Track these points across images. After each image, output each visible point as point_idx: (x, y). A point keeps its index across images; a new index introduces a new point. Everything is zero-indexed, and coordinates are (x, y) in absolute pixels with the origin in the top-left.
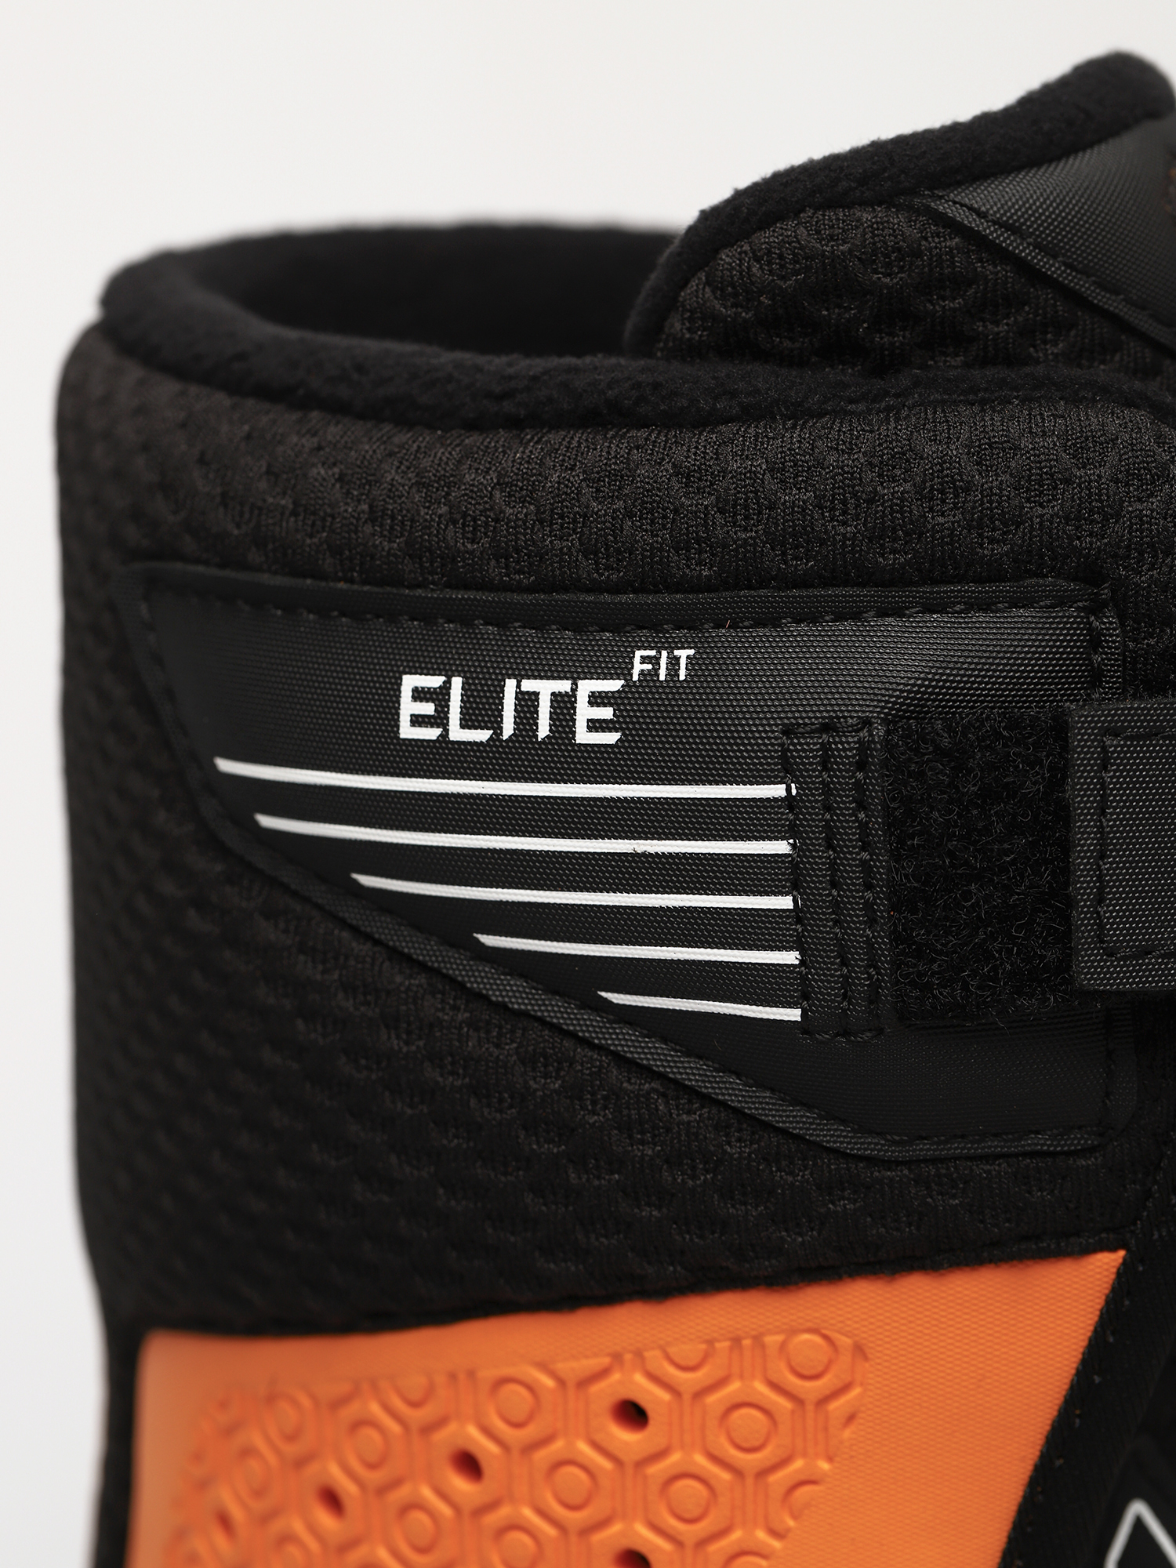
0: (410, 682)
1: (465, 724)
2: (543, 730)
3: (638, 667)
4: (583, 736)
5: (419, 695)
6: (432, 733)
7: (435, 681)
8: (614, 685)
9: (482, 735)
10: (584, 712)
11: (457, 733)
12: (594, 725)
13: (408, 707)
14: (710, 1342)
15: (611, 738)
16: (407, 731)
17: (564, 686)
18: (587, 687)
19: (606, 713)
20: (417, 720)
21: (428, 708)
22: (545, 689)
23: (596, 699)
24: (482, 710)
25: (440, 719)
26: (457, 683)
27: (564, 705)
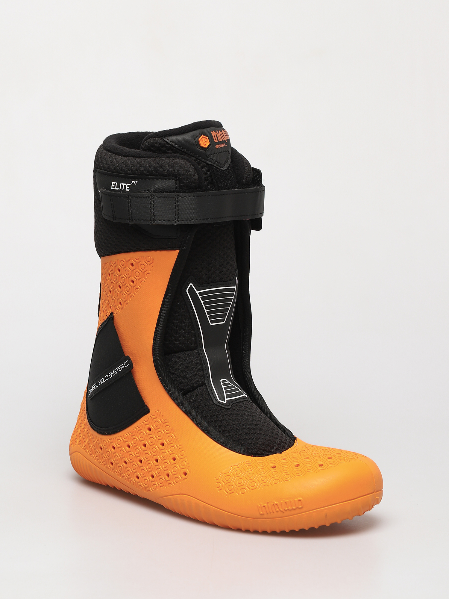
0: (113, 183)
1: (117, 188)
2: (123, 189)
3: (132, 183)
4: (126, 190)
5: (113, 184)
6: (114, 188)
7: (115, 183)
8: (130, 185)
9: (118, 189)
10: (127, 187)
11: (116, 189)
12: (128, 189)
13: (113, 186)
14: (131, 258)
15: (129, 190)
16: (112, 188)
17: (125, 184)
18: (128, 184)
19: (129, 187)
20: (113, 187)
21: (114, 186)
22: (124, 184)
23: (128, 186)
24: (118, 187)
25: (114, 187)
26: (117, 183)
27: (125, 186)
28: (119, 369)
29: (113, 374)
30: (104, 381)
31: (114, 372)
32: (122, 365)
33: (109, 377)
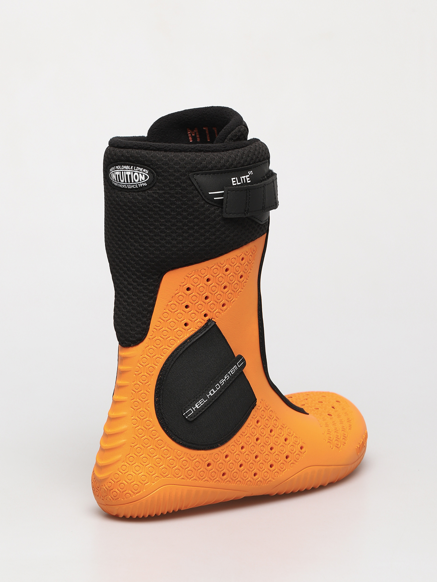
0: (232, 179)
1: (238, 183)
2: (245, 182)
3: (249, 174)
4: (248, 182)
5: (234, 180)
6: (236, 184)
7: (235, 178)
8: (248, 176)
9: (240, 183)
10: (248, 179)
11: (238, 184)
12: (249, 180)
13: (233, 182)
15: (250, 181)
16: (233, 184)
17: (245, 177)
18: (247, 176)
19: (249, 179)
20: (234, 183)
21: (235, 181)
22: (244, 177)
23: (248, 177)
24: (239, 181)
25: (236, 182)
26: (236, 178)
27: (245, 178)
28: (231, 372)
29: (225, 380)
30: (214, 392)
31: (225, 377)
32: (234, 367)
33: (220, 385)
